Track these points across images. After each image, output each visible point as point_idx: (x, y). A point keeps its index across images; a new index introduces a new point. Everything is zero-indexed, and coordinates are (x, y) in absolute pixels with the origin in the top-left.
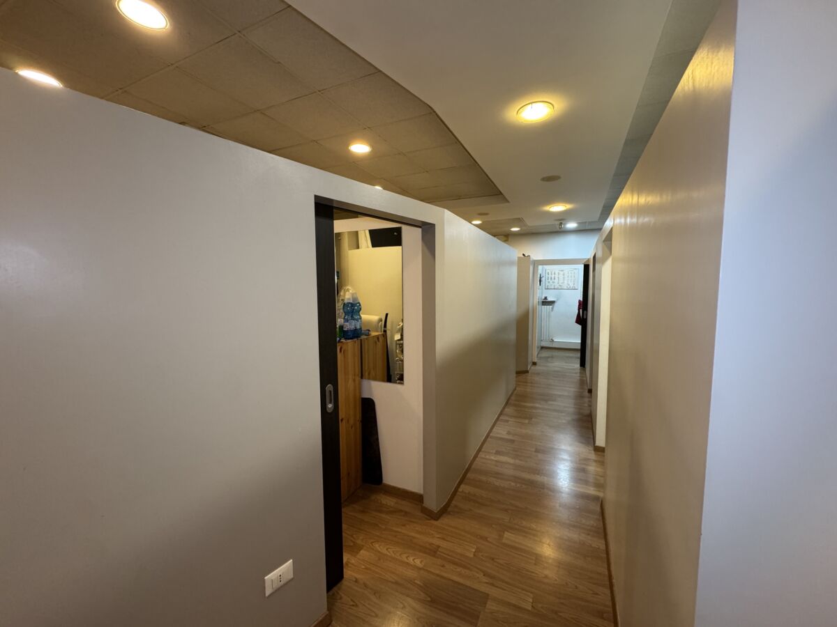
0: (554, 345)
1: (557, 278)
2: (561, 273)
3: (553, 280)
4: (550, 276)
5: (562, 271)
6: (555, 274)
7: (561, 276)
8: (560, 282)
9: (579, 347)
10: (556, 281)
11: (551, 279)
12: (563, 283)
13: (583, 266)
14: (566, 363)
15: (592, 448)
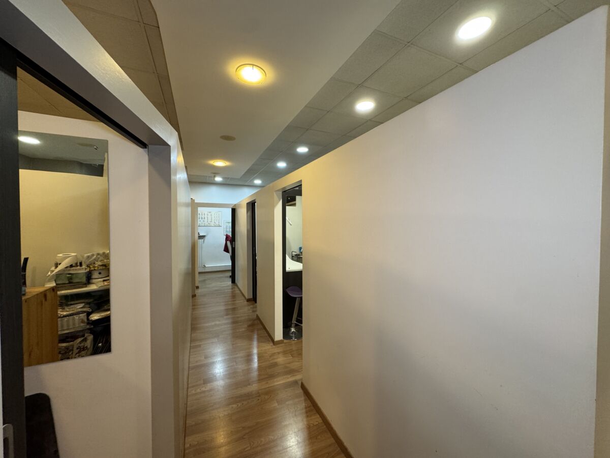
0: (207, 270)
1: (206, 218)
2: (210, 214)
3: (203, 219)
4: (201, 216)
5: (210, 212)
6: (204, 215)
7: (210, 217)
8: (209, 220)
9: (230, 269)
10: (206, 220)
11: (202, 218)
12: (211, 222)
13: (231, 209)
14: (221, 282)
15: (272, 344)
